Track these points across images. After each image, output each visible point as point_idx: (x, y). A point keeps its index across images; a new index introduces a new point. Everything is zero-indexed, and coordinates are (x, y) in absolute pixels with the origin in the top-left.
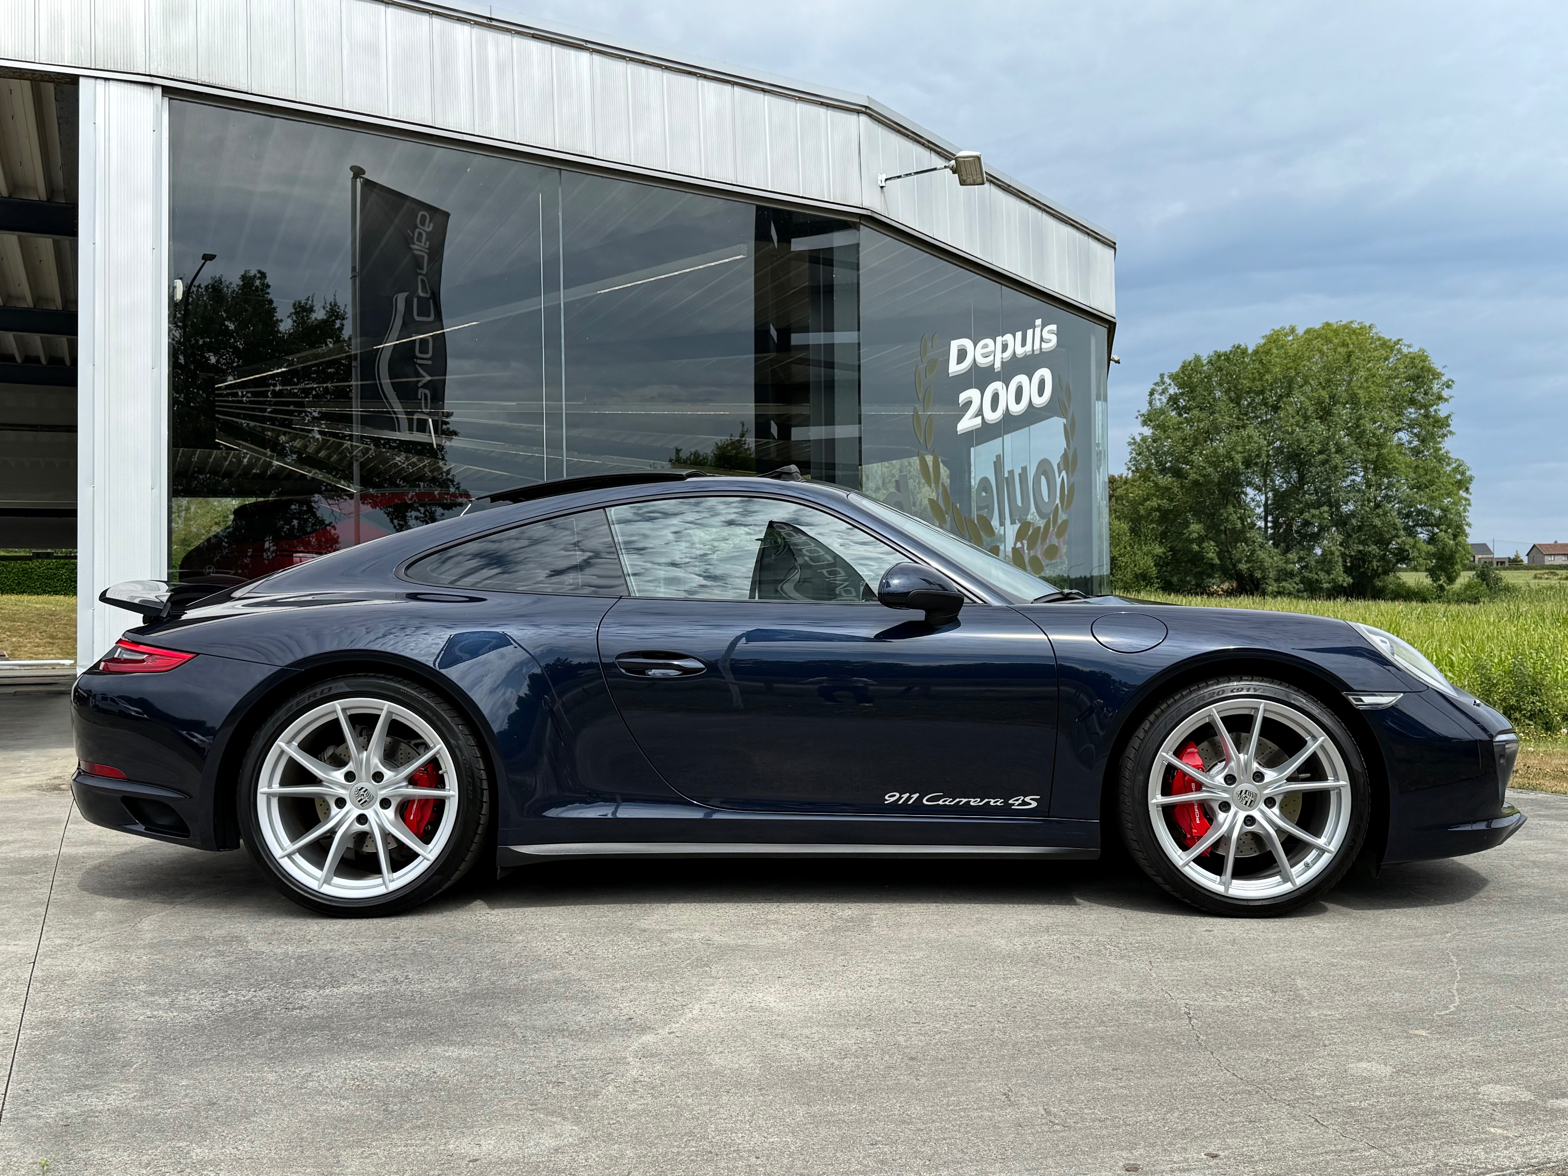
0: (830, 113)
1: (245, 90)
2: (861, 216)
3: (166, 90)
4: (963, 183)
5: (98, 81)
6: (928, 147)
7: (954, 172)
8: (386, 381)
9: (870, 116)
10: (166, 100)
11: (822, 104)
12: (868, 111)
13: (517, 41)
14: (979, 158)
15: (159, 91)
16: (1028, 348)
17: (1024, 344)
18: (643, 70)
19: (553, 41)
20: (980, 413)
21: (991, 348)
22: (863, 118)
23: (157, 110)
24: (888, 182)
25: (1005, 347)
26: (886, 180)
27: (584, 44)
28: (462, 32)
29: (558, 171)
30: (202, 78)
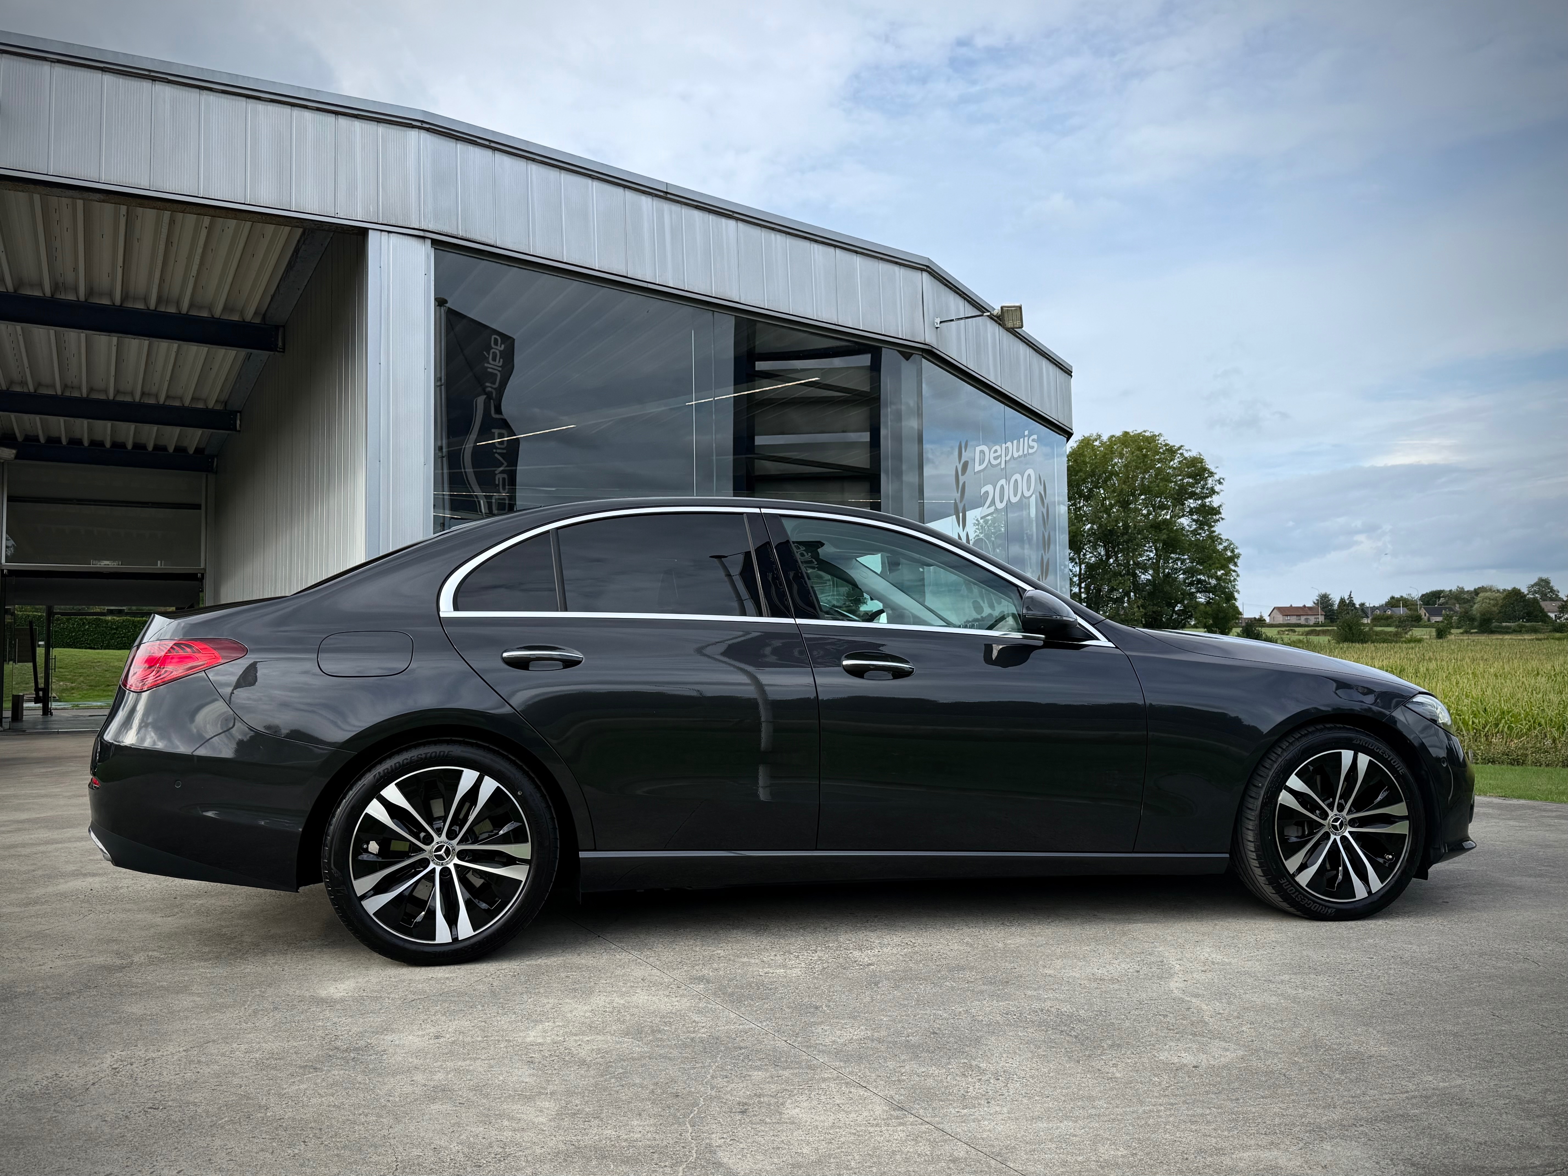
0: (903, 270)
1: (492, 243)
2: (923, 350)
3: (434, 242)
5: (383, 233)
6: (964, 298)
8: (470, 470)
9: (929, 273)
10: (434, 250)
11: (896, 263)
12: (928, 269)
13: (685, 211)
14: (1020, 308)
15: (429, 242)
16: (1021, 453)
17: (1018, 450)
19: (710, 211)
21: (999, 452)
22: (924, 275)
23: (428, 258)
25: (1007, 452)
26: (940, 323)
27: (732, 214)
28: (646, 202)
29: (712, 312)
30: (461, 233)
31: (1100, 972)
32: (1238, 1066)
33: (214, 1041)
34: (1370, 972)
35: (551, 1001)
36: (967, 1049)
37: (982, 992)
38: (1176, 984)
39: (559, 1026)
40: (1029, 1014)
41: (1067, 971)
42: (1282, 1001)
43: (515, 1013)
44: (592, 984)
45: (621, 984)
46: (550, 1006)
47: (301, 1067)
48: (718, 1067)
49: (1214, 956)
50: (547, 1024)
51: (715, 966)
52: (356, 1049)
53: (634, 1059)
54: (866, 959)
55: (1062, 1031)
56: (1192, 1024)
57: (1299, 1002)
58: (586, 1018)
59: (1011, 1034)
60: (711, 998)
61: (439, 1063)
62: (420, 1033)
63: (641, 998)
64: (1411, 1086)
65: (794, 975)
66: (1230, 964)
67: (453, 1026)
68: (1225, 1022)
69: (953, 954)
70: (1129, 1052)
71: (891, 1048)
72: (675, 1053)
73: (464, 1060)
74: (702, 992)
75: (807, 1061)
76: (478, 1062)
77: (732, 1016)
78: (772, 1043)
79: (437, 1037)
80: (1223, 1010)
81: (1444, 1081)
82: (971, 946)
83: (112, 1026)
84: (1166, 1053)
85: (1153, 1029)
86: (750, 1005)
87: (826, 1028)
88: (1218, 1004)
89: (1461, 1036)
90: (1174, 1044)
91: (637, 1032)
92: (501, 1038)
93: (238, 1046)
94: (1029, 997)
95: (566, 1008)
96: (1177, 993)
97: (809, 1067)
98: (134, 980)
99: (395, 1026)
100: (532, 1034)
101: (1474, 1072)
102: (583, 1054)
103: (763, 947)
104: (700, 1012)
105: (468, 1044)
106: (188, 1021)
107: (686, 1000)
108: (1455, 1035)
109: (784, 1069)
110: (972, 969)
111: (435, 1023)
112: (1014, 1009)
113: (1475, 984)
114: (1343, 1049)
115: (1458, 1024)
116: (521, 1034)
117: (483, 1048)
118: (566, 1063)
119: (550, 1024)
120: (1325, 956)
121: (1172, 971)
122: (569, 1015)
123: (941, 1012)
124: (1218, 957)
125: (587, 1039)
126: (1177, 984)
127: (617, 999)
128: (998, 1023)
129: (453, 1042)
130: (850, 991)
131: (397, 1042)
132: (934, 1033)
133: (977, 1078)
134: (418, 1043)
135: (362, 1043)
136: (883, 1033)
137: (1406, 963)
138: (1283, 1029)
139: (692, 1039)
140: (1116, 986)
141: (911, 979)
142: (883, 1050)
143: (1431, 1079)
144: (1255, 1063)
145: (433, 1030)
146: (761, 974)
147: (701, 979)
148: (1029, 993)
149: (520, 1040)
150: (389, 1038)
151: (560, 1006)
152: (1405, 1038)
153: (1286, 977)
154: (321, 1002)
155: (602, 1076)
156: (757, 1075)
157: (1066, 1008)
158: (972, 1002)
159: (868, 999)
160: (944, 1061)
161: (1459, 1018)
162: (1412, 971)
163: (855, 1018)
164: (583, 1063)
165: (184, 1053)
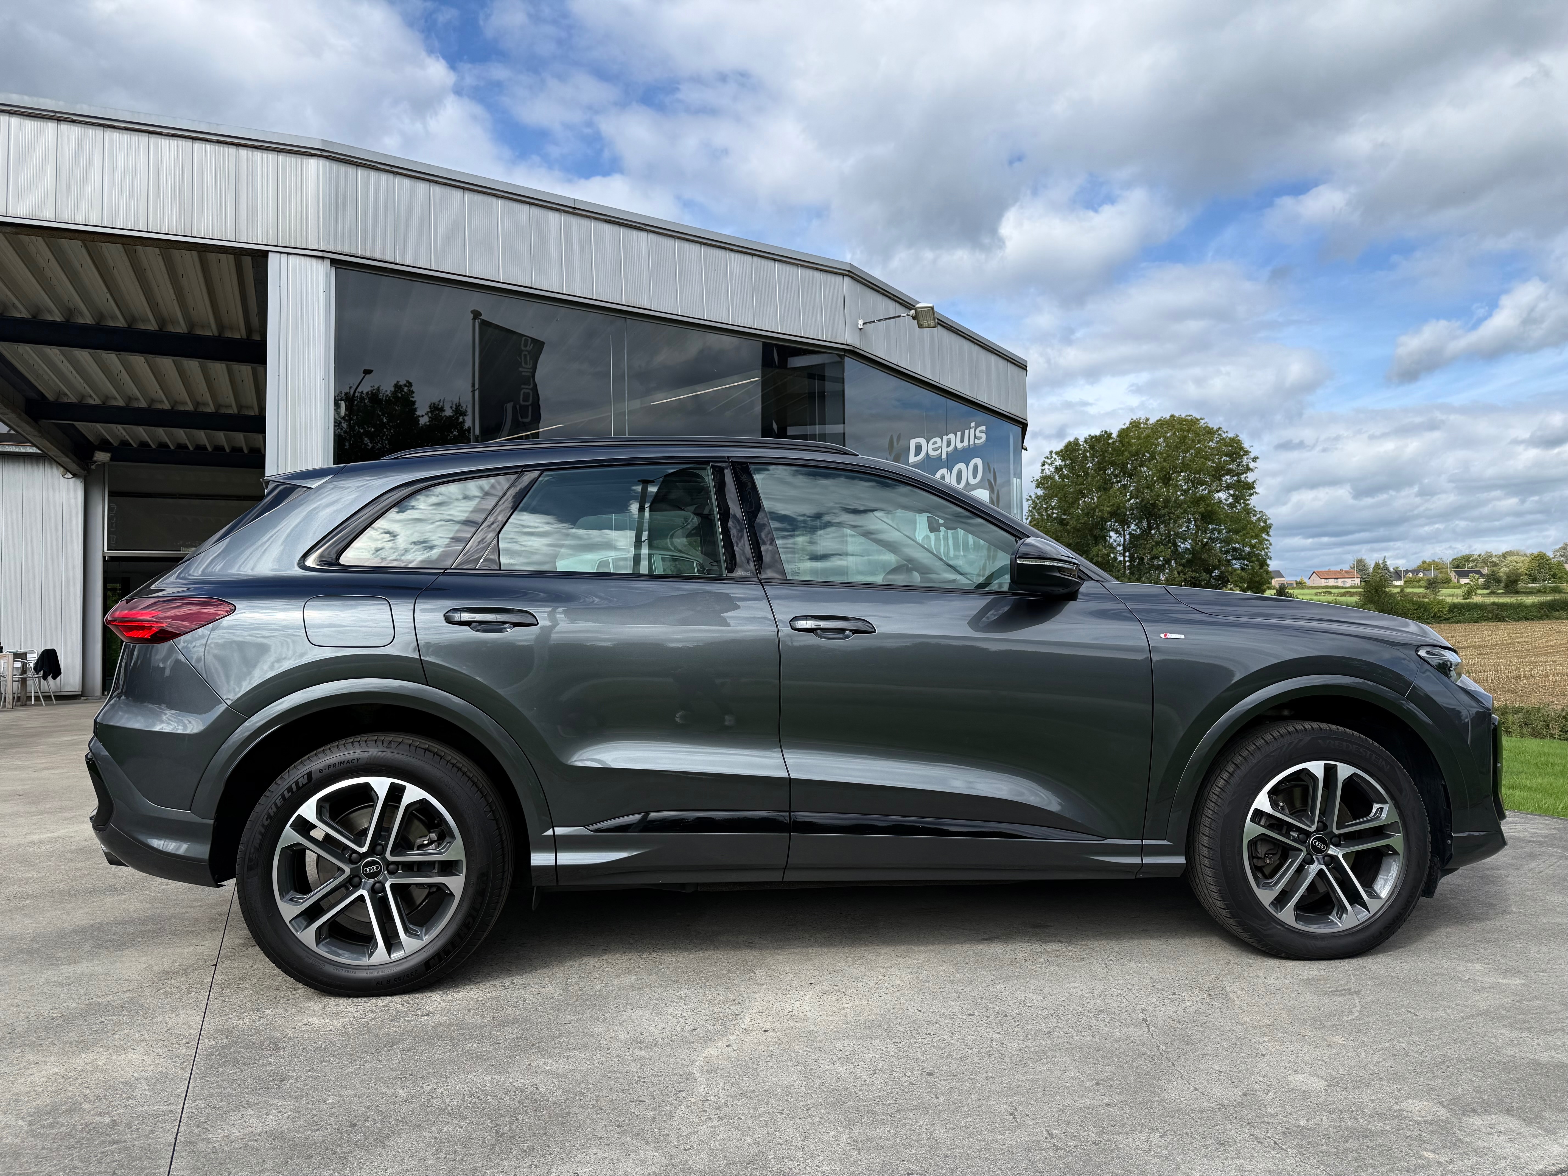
0: (823, 276)
1: (393, 261)
2: (845, 350)
3: (333, 262)
4: (920, 326)
5: (283, 255)
6: (893, 300)
7: (914, 318)
9: (852, 277)
10: (333, 269)
11: (817, 269)
12: (851, 274)
13: (593, 224)
14: (932, 308)
16: (966, 443)
17: (962, 441)
18: (686, 245)
19: (620, 224)
21: (939, 444)
22: (846, 279)
23: (327, 276)
24: (865, 325)
25: (949, 443)
26: (864, 324)
27: (643, 226)
28: (553, 218)
29: (624, 319)
30: (360, 254)
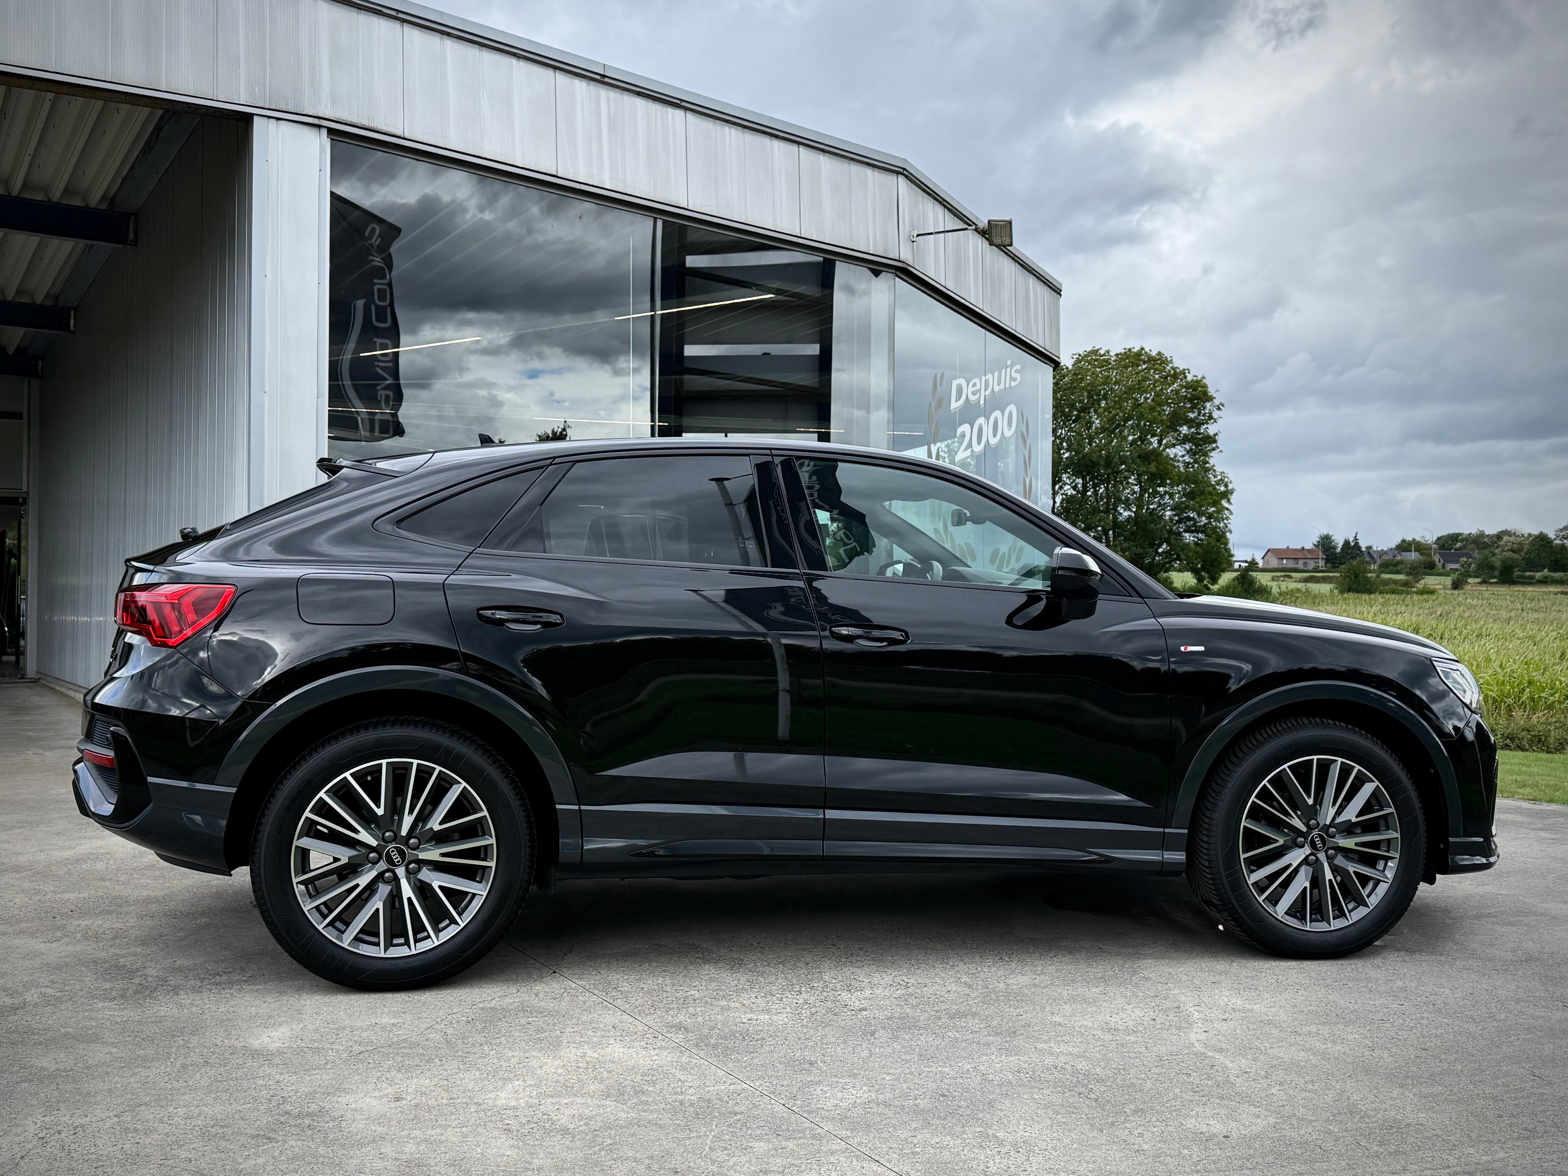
0: (875, 173)
2: (897, 268)
3: (331, 132)
4: (989, 244)
5: (271, 120)
6: (944, 206)
7: (979, 235)
9: (906, 177)
10: (330, 141)
11: (868, 164)
12: (905, 172)
13: (624, 97)
14: (1010, 223)
15: (325, 132)
16: (1002, 386)
17: (999, 383)
19: (658, 100)
20: (970, 445)
21: (978, 387)
22: (901, 179)
23: (322, 150)
24: (920, 238)
25: (987, 385)
26: (918, 235)
27: (680, 102)
28: (580, 87)
30: (360, 121)
31: (1113, 1020)
32: (1271, 1136)
33: (146, 1104)
34: (1401, 1021)
35: (516, 1054)
36: (981, 1115)
37: (988, 1045)
38: (1195, 1036)
39: (530, 1085)
40: (1043, 1072)
41: (1077, 1018)
42: (1311, 1057)
43: (478, 1069)
44: (558, 1032)
45: (590, 1032)
46: (517, 1059)
47: (253, 1137)
48: (714, 1136)
49: (1234, 1001)
50: (517, 1083)
51: (691, 1010)
52: (310, 1115)
53: (622, 1127)
54: (858, 1003)
55: (1080, 1094)
56: (1218, 1085)
57: (1329, 1059)
58: (559, 1075)
59: (1025, 1096)
60: (693, 1050)
61: (406, 1132)
62: (377, 1094)
63: (616, 1050)
64: (1453, 1161)
65: (781, 1023)
66: (1251, 1010)
67: (413, 1085)
68: (1252, 1083)
69: (952, 996)
70: (1154, 1119)
71: (899, 1113)
72: (665, 1119)
73: (433, 1128)
74: (682, 1044)
75: (811, 1129)
76: (449, 1132)
77: (721, 1073)
78: (769, 1107)
79: (397, 1099)
80: (1250, 1068)
81: (1486, 1154)
82: (970, 986)
83: (24, 1085)
84: (1193, 1120)
85: (1177, 1091)
86: (738, 1061)
87: (825, 1089)
88: (1243, 1061)
89: (1501, 1100)
90: (1201, 1110)
91: (619, 1093)
92: (469, 1102)
93: (175, 1111)
94: (1040, 1050)
95: (535, 1063)
96: (1199, 1047)
97: (814, 1137)
98: (34, 1026)
99: (347, 1086)
100: (503, 1095)
101: (1516, 1143)
102: (564, 1120)
103: (740, 987)
104: (684, 1069)
105: (434, 1108)
106: (110, 1078)
107: (666, 1053)
108: (1495, 1099)
109: (787, 1139)
110: (974, 1015)
111: (391, 1082)
112: (1026, 1066)
113: (1513, 1037)
114: (1379, 1116)
115: (1497, 1085)
116: (490, 1095)
117: (452, 1113)
118: (548, 1132)
119: (520, 1082)
120: (1353, 1002)
121: (1190, 1020)
122: (539, 1072)
123: (947, 1070)
124: (1239, 1003)
125: (566, 1101)
126: (1198, 1036)
127: (589, 1052)
128: (1011, 1083)
129: (416, 1106)
130: (845, 1042)
131: (353, 1106)
132: (944, 1095)
133: (996, 1150)
134: (377, 1107)
135: (313, 1107)
136: (889, 1095)
137: (1439, 1011)
138: (1315, 1092)
139: (681, 1103)
140: (1132, 1038)
141: (910, 1028)
142: (892, 1116)
143: (1472, 1152)
144: (1289, 1133)
145: (390, 1090)
146: (744, 1021)
147: (679, 1027)
148: (1039, 1046)
149: (491, 1103)
150: (342, 1100)
151: (527, 1060)
152: (1443, 1102)
153: (1313, 1028)
154: (256, 1054)
155: (590, 1148)
156: (760, 1147)
157: (1082, 1065)
158: (980, 1057)
159: (865, 1053)
160: (958, 1129)
161: (1498, 1078)
162: (1445, 1020)
163: (855, 1076)
164: (565, 1131)
165: (116, 1119)
